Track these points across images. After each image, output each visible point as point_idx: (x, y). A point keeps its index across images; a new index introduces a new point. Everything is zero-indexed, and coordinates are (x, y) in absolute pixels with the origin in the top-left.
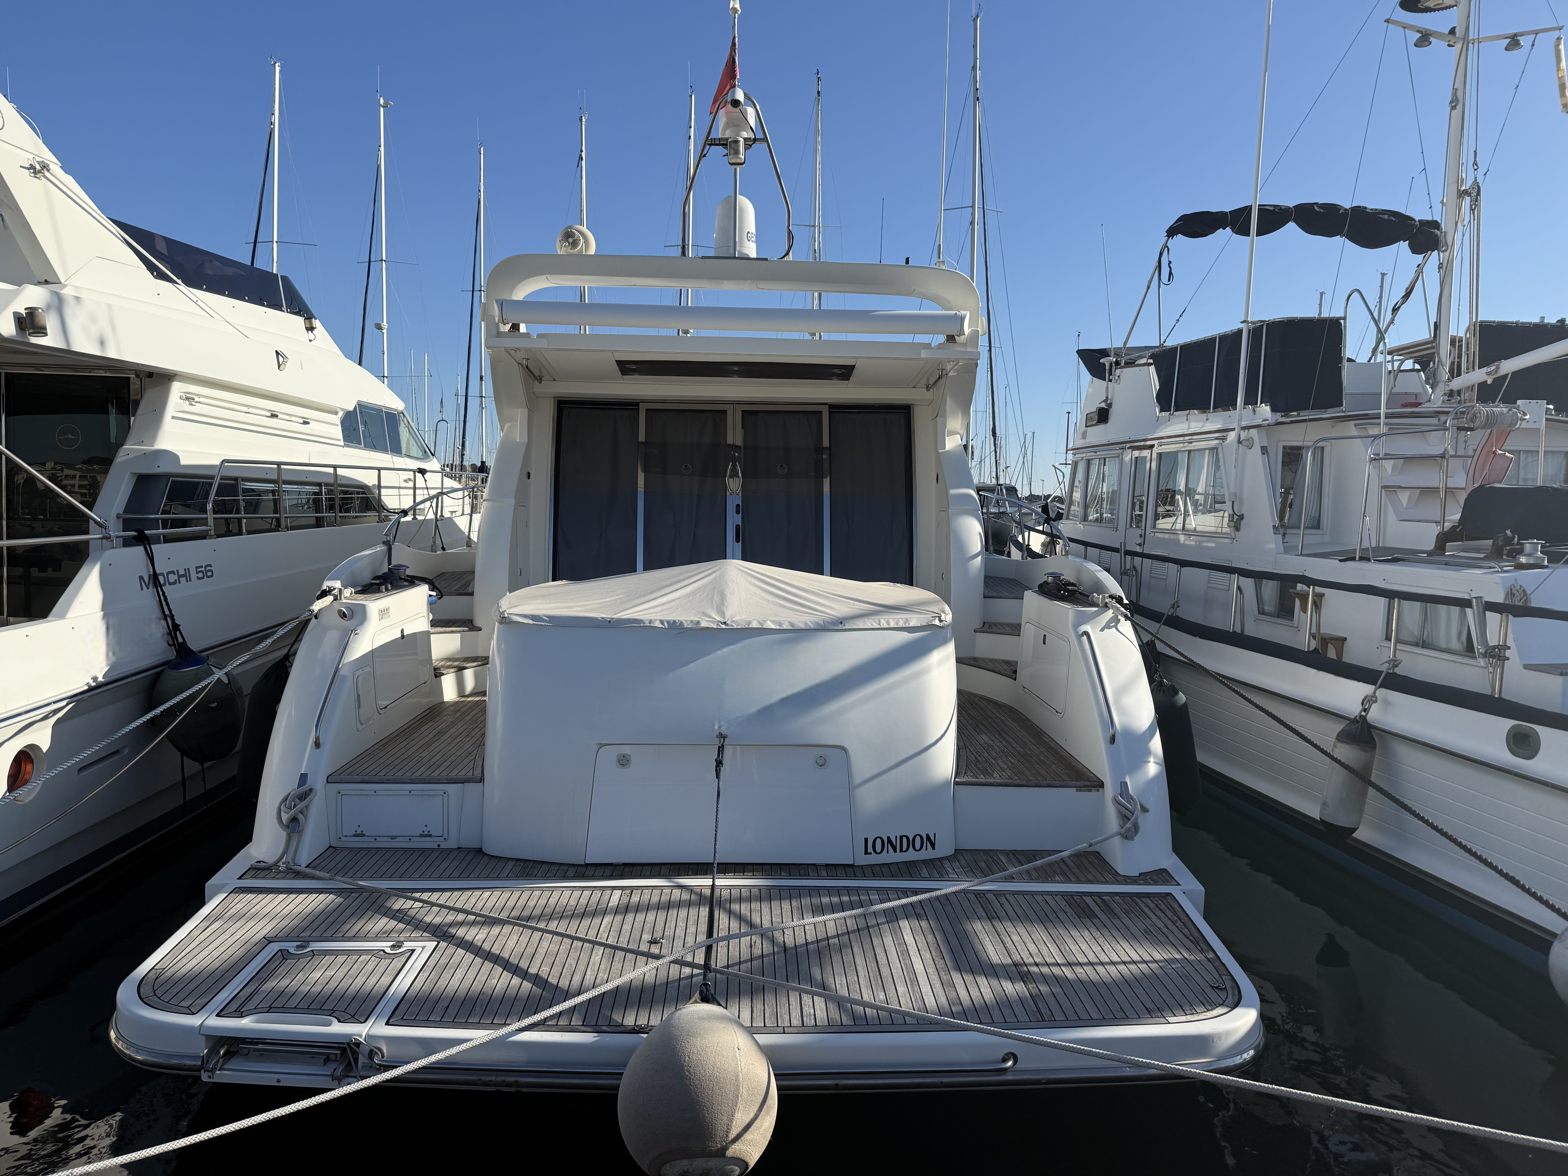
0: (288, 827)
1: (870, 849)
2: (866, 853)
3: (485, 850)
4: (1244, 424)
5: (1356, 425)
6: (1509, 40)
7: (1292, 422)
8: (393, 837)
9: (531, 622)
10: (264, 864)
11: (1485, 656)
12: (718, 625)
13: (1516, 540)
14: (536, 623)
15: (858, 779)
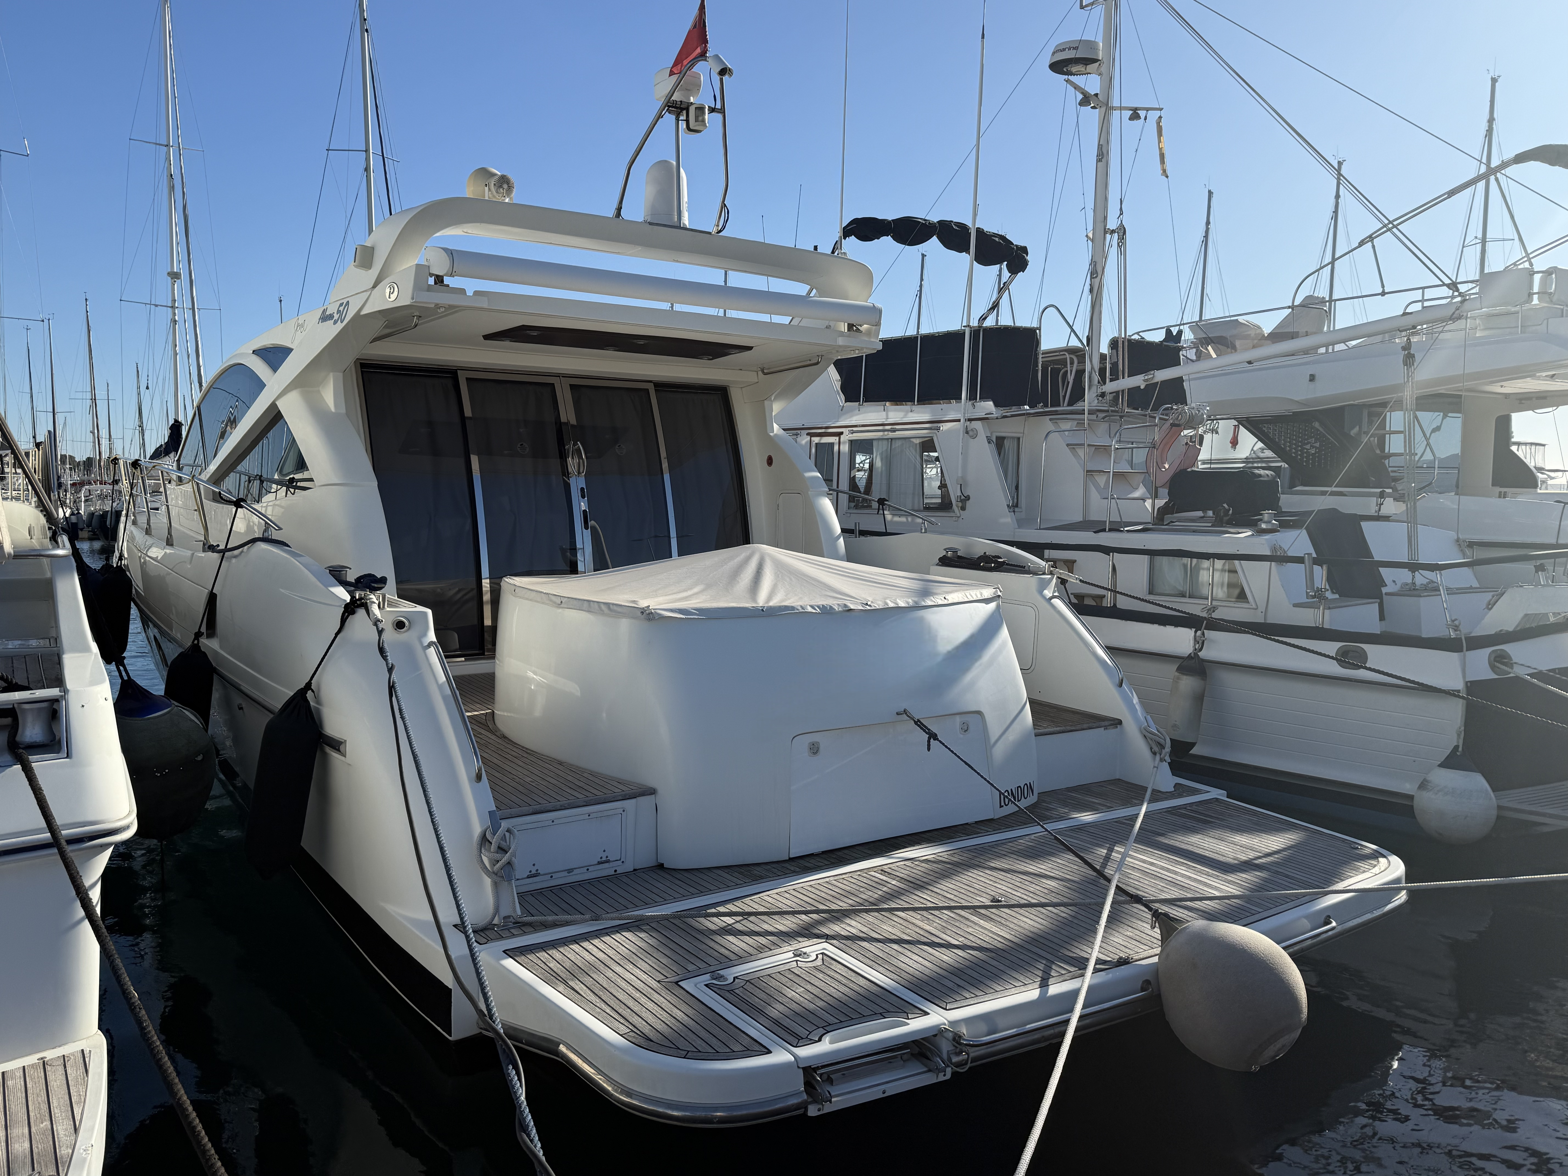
0: (499, 875)
1: (1003, 804)
2: (1001, 806)
4: (968, 416)
5: (1050, 420)
6: (1131, 112)
7: (1013, 416)
8: (570, 871)
9: (682, 616)
11: (1314, 597)
12: (863, 606)
13: (1231, 512)
14: (689, 617)
15: (993, 740)
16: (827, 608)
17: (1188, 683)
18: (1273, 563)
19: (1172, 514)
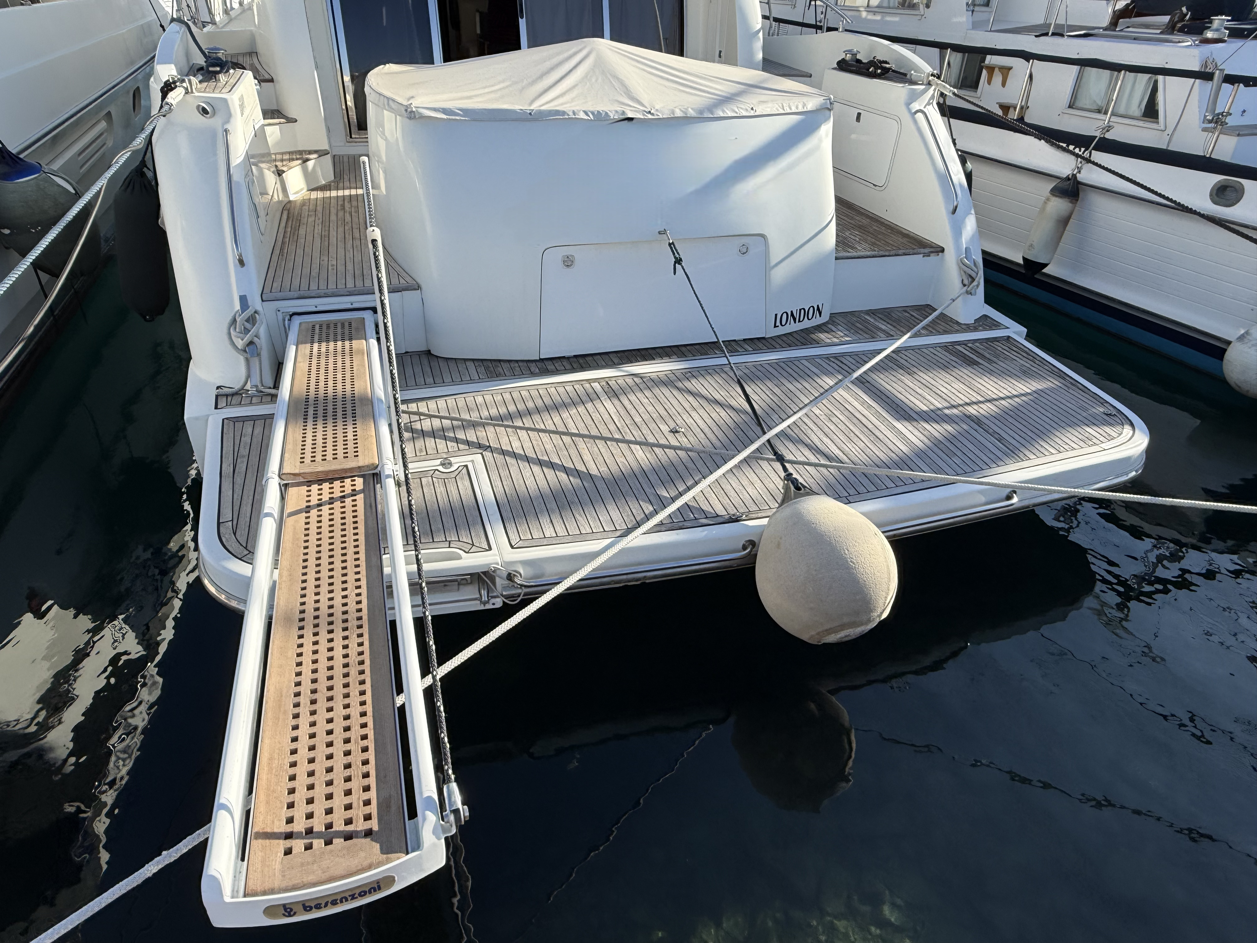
0: (245, 351)
1: (778, 323)
2: (775, 326)
3: (432, 352)
9: (444, 117)
10: (231, 390)
11: (1210, 122)
12: (644, 115)
13: (1188, 17)
14: (451, 117)
15: (773, 262)
16: (601, 114)
17: (1059, 205)
18: (1197, 80)
19: (1130, 17)
